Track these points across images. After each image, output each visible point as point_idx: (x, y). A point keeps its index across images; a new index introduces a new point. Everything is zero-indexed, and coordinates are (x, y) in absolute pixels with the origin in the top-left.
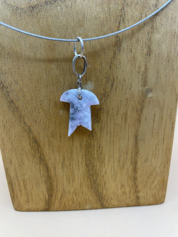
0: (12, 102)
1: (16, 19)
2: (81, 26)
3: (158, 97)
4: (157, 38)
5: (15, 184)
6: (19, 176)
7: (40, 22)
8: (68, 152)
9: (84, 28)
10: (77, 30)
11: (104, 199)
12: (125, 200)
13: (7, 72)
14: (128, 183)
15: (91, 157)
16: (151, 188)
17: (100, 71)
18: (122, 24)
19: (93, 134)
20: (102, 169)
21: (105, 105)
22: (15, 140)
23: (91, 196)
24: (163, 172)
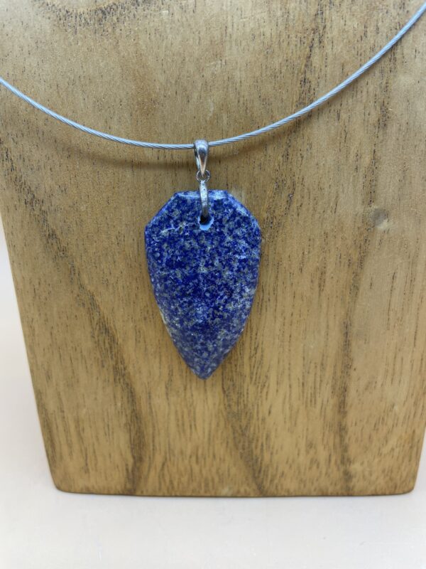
0: (52, 235)
1: (65, 39)
2: (217, 56)
3: (404, 231)
4: (404, 86)
5: (57, 427)
6: (66, 410)
7: (121, 48)
9: (224, 61)
10: (208, 65)
11: (264, 474)
12: (317, 480)
13: (43, 167)
14: (323, 439)
15: (234, 373)
16: (381, 454)
17: (260, 165)
18: (316, 50)
20: (262, 402)
21: (272, 248)
22: (58, 325)
23: (235, 465)
24: (412, 417)
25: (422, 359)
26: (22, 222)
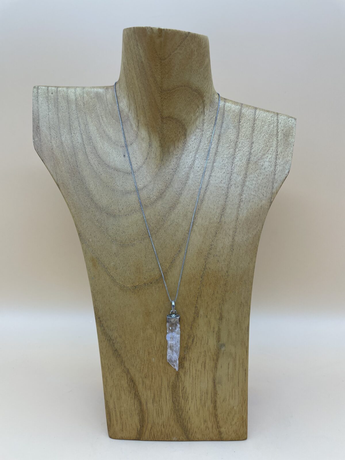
0: (116, 350)
3: (231, 350)
4: (227, 308)
5: (113, 414)
6: (116, 408)
8: (157, 390)
11: (189, 432)
12: (209, 435)
13: (114, 330)
14: (209, 419)
15: (176, 396)
16: (232, 425)
17: (183, 331)
18: (199, 298)
19: (178, 377)
20: (186, 406)
21: (188, 355)
22: (116, 379)
23: (178, 429)
24: (241, 411)
25: (242, 391)
26: (106, 345)
